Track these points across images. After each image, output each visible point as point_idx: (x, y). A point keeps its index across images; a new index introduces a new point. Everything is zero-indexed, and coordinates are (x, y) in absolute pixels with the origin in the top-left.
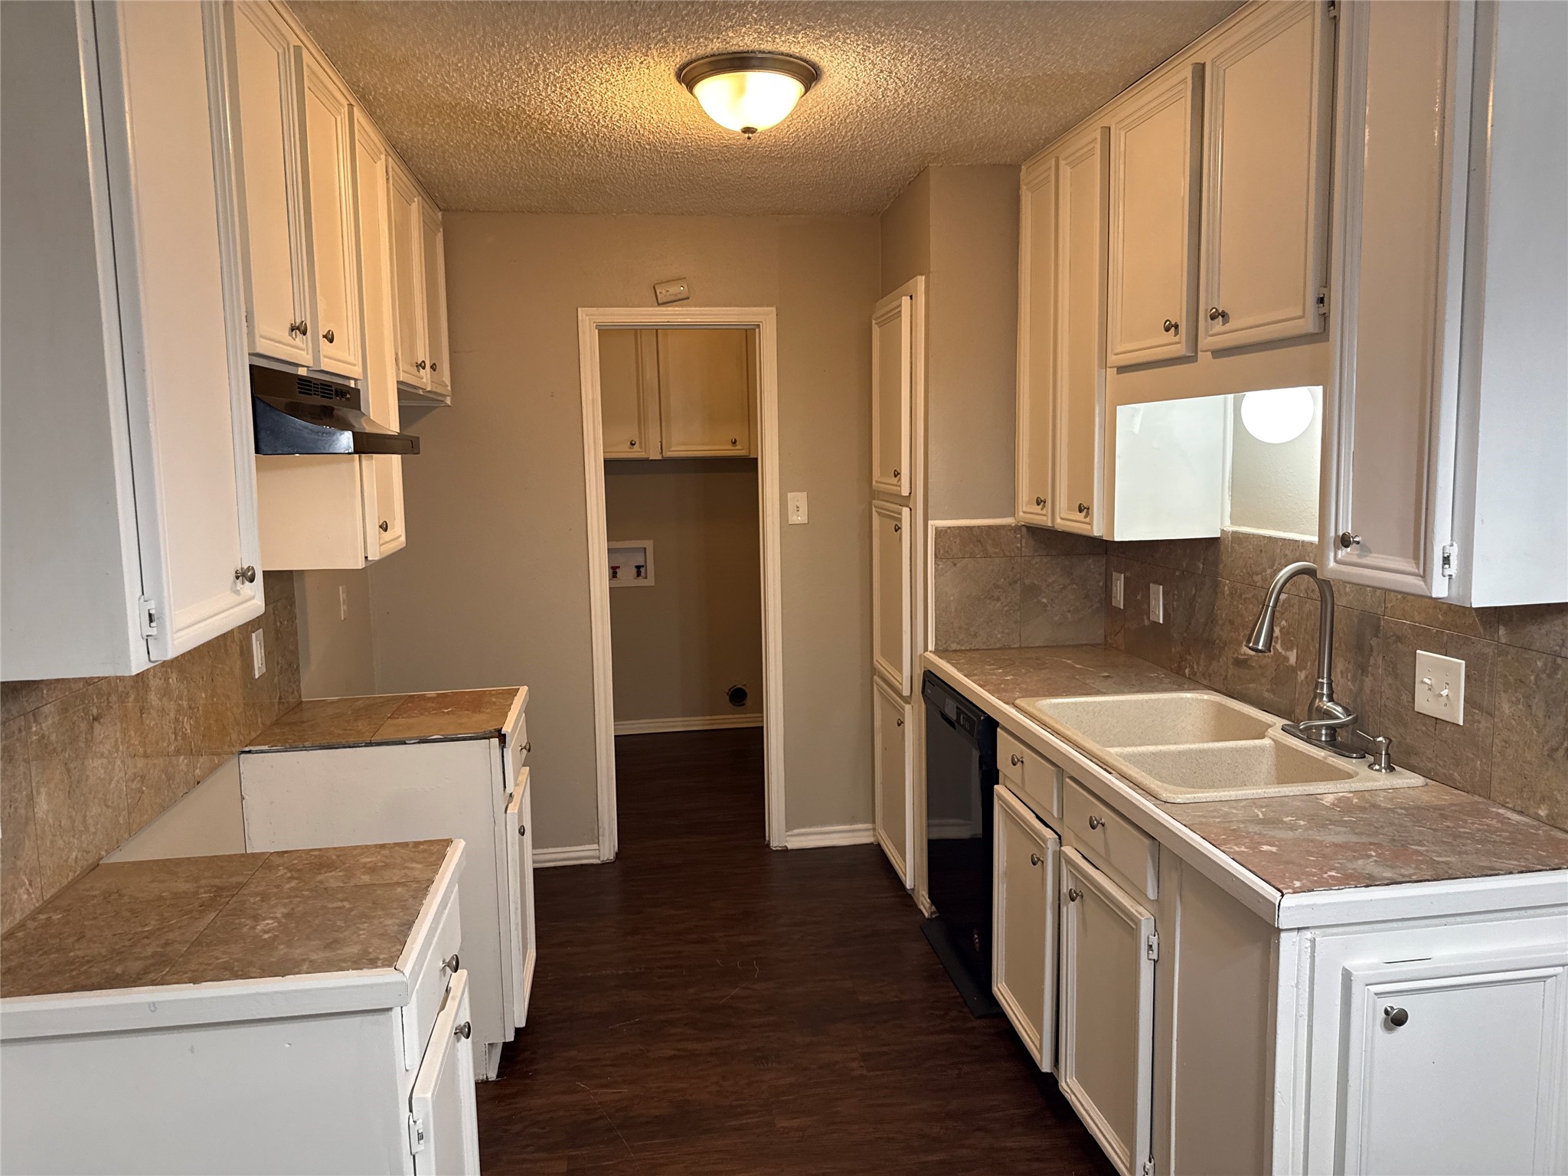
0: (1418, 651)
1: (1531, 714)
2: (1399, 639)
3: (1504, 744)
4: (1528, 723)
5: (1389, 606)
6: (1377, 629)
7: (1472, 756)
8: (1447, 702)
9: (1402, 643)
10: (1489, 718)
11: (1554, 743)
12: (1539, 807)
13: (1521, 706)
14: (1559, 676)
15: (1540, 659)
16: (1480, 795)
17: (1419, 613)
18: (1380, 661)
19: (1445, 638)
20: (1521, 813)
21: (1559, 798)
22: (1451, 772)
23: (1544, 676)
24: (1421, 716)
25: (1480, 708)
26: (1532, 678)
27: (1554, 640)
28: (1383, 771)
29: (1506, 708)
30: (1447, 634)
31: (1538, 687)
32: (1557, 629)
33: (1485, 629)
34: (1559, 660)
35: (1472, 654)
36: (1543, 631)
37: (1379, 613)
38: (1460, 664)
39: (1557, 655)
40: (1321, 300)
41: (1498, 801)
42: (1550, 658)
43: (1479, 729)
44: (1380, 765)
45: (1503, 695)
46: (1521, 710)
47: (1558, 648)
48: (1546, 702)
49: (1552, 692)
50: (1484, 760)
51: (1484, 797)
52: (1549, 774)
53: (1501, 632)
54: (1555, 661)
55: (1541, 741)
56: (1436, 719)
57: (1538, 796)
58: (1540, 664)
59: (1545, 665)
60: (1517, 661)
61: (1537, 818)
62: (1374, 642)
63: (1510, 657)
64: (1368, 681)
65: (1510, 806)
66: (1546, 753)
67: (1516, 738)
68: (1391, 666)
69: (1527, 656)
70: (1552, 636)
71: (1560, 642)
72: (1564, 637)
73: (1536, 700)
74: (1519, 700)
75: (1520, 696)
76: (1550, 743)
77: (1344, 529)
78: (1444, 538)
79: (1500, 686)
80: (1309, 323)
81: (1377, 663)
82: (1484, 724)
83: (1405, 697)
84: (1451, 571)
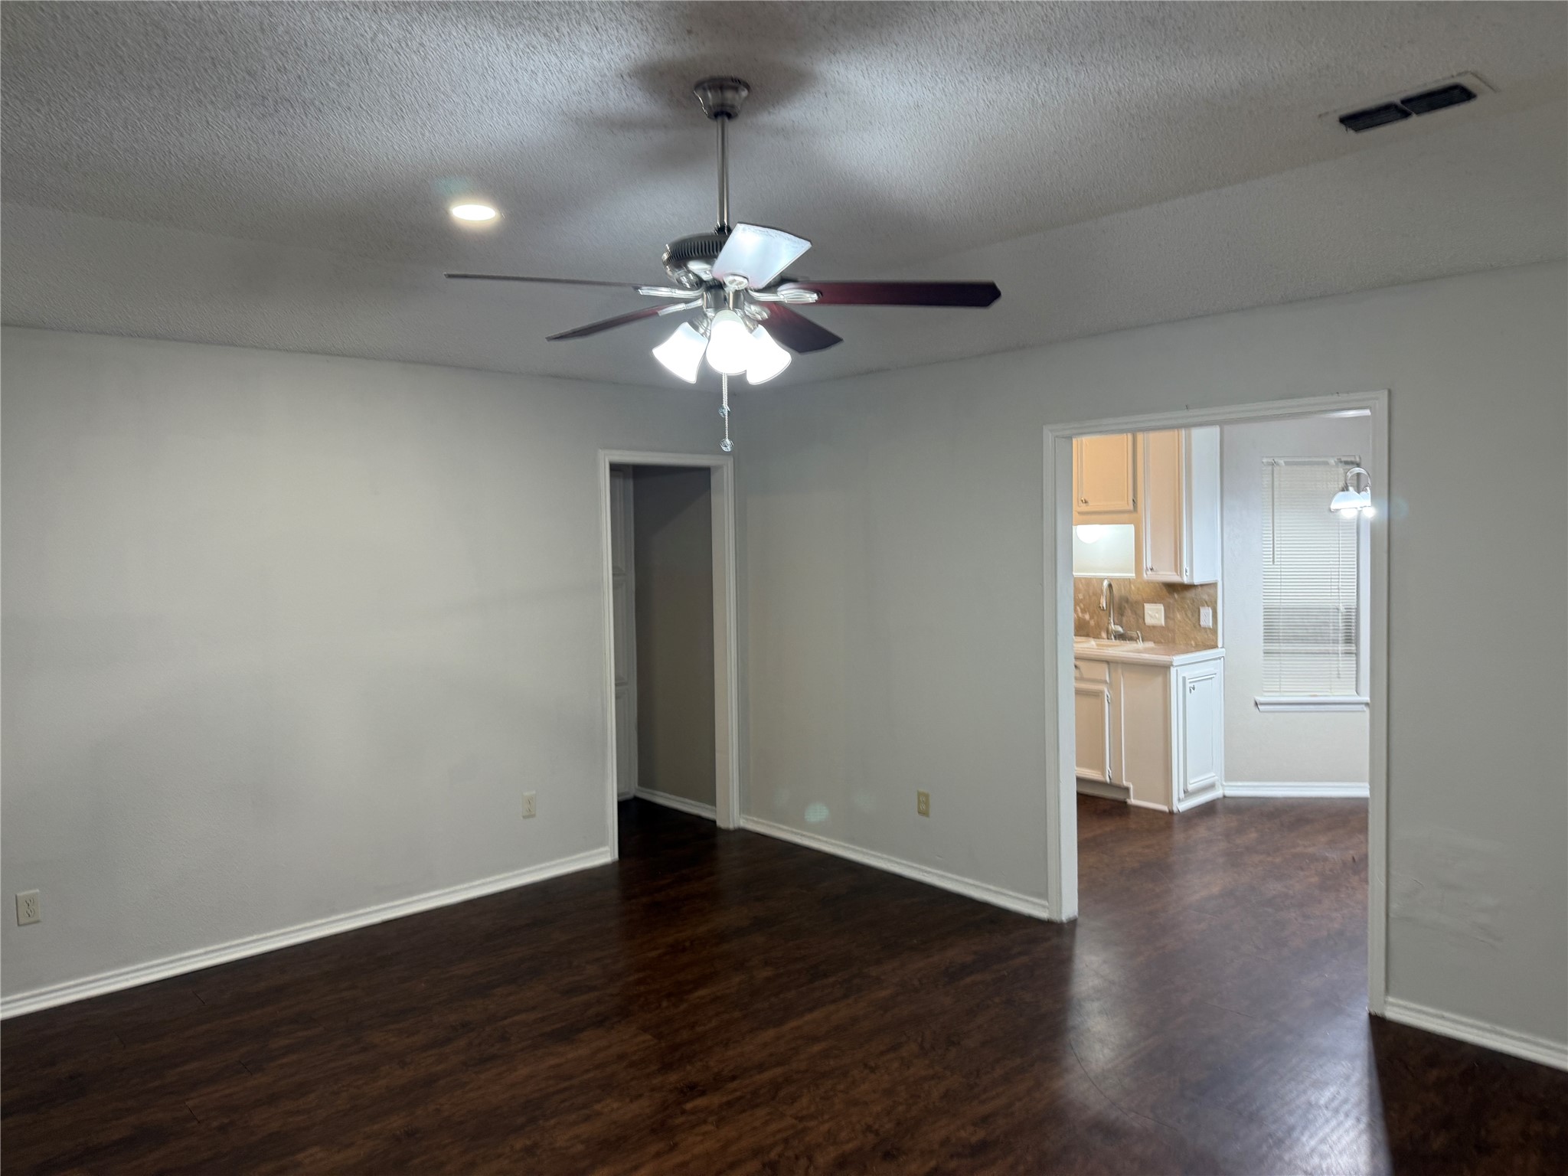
0: (1146, 605)
1: (1187, 616)
3: (1179, 627)
4: (1187, 620)
5: (1133, 593)
6: (1128, 601)
7: (1167, 633)
8: (1158, 619)
9: (1139, 603)
10: (1173, 621)
11: (1196, 623)
12: (1191, 642)
13: (1184, 616)
14: (1195, 605)
15: (1189, 600)
16: (1171, 644)
17: (1146, 592)
18: (1130, 610)
19: (1155, 600)
20: (1186, 645)
22: (1160, 640)
23: (1191, 605)
24: (1147, 624)
25: (1170, 619)
26: (1187, 607)
27: (1193, 593)
28: (1141, 642)
29: (1179, 618)
30: (1157, 597)
31: (1189, 609)
32: (1194, 590)
33: (1170, 593)
35: (1166, 602)
36: (1189, 591)
37: (1129, 596)
38: (1163, 606)
39: (1194, 598)
40: (1134, 502)
41: (1178, 644)
42: (1192, 599)
43: (1170, 625)
45: (1178, 614)
47: (1194, 596)
48: (1192, 612)
49: (1194, 609)
50: (1172, 634)
51: (1173, 644)
52: (1194, 632)
53: (1176, 593)
54: (1194, 600)
55: (1191, 623)
56: (1153, 624)
57: (1191, 638)
58: (1189, 602)
59: (1191, 601)
60: (1182, 601)
61: (1192, 645)
62: (1127, 605)
63: (1179, 600)
64: (1125, 618)
65: (1182, 644)
66: (1193, 627)
67: (1183, 624)
68: (1135, 612)
69: (1185, 599)
71: (1195, 594)
72: (1196, 592)
73: (1189, 612)
74: (1183, 614)
75: (1183, 612)
76: (1194, 624)
77: (1149, 565)
78: (1185, 565)
79: (1176, 610)
80: (1131, 507)
81: (1128, 612)
82: (1171, 622)
83: (1141, 621)
84: (1188, 574)
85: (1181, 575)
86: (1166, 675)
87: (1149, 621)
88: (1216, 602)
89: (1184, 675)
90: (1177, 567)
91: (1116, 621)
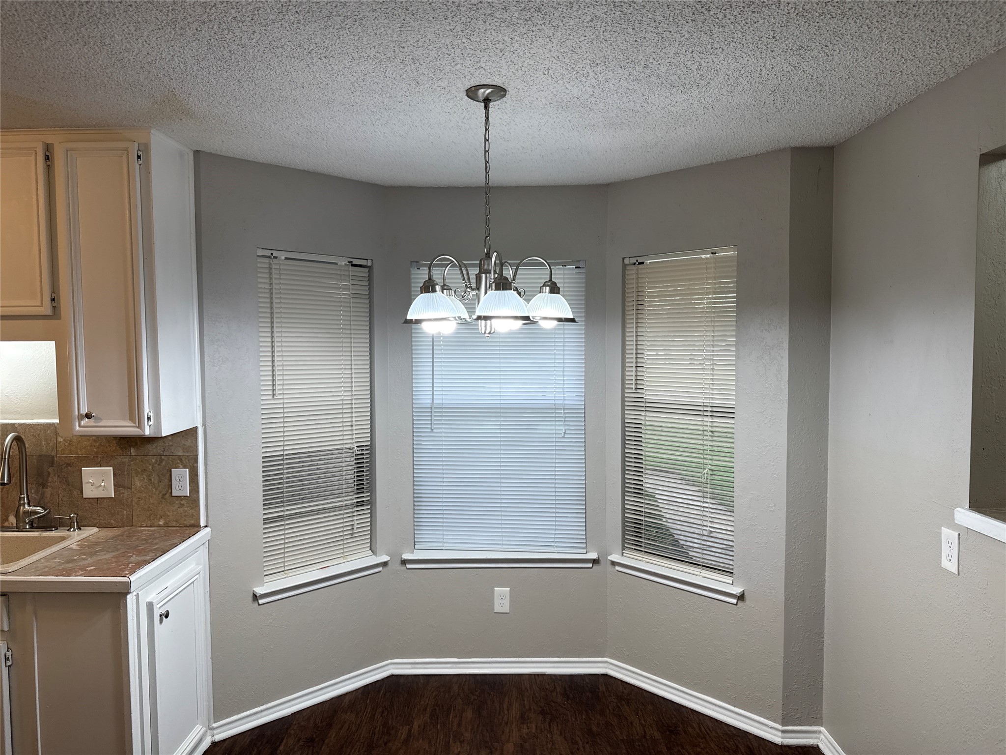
0: (83, 468)
1: (151, 483)
2: (69, 465)
3: (138, 499)
4: (150, 487)
5: (60, 450)
6: (52, 463)
7: (121, 510)
8: (104, 488)
9: (71, 467)
10: (129, 490)
11: (164, 492)
12: (159, 521)
13: (146, 481)
14: (164, 464)
15: (153, 459)
16: (127, 526)
17: (81, 450)
18: (56, 479)
19: (99, 459)
20: (151, 526)
21: (169, 514)
22: (109, 521)
23: (156, 465)
24: (87, 499)
25: (123, 487)
26: (150, 467)
27: (160, 449)
28: (77, 530)
29: (138, 484)
30: (100, 457)
31: (154, 470)
32: (160, 444)
33: (123, 451)
34: (163, 457)
35: (116, 463)
36: (154, 447)
37: (53, 454)
38: (111, 469)
39: (161, 455)
40: (53, 300)
41: (138, 525)
42: (159, 457)
43: (123, 497)
44: (74, 528)
45: (136, 478)
46: (146, 482)
47: (162, 452)
48: (158, 476)
49: (161, 471)
50: (128, 510)
51: (129, 526)
52: (163, 506)
53: (131, 451)
54: (161, 458)
55: (157, 493)
56: (97, 498)
57: (158, 516)
58: (153, 461)
59: (156, 460)
60: (142, 461)
61: (159, 526)
62: (50, 470)
63: (138, 461)
64: (48, 491)
65: (144, 525)
66: (160, 497)
67: (144, 495)
68: (64, 480)
69: (146, 459)
70: (158, 448)
71: (163, 450)
72: (164, 447)
73: (154, 476)
74: (144, 478)
75: (145, 477)
76: (162, 493)
77: (84, 411)
78: (147, 410)
79: (133, 474)
80: (47, 310)
81: (54, 480)
82: (126, 493)
83: (76, 493)
84: (151, 423)
85: (140, 426)
86: (119, 608)
87: (89, 492)
88: (196, 460)
89: (148, 600)
90: (134, 411)
91: (33, 495)
